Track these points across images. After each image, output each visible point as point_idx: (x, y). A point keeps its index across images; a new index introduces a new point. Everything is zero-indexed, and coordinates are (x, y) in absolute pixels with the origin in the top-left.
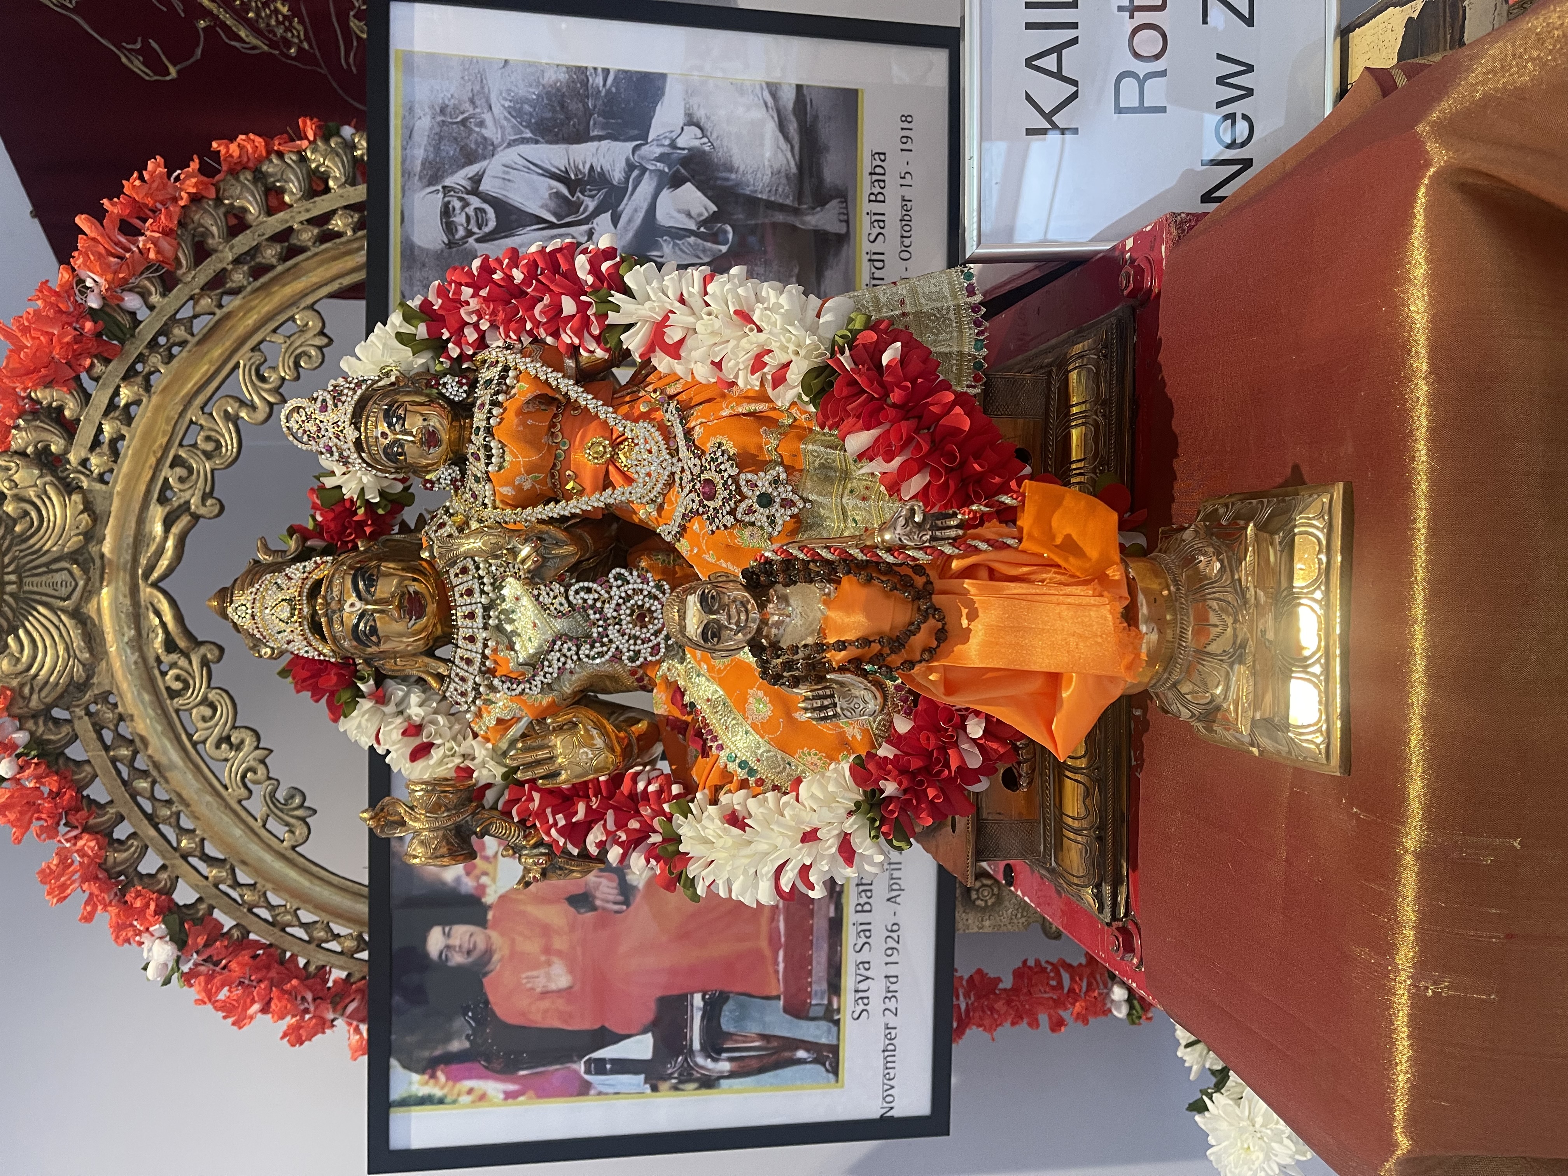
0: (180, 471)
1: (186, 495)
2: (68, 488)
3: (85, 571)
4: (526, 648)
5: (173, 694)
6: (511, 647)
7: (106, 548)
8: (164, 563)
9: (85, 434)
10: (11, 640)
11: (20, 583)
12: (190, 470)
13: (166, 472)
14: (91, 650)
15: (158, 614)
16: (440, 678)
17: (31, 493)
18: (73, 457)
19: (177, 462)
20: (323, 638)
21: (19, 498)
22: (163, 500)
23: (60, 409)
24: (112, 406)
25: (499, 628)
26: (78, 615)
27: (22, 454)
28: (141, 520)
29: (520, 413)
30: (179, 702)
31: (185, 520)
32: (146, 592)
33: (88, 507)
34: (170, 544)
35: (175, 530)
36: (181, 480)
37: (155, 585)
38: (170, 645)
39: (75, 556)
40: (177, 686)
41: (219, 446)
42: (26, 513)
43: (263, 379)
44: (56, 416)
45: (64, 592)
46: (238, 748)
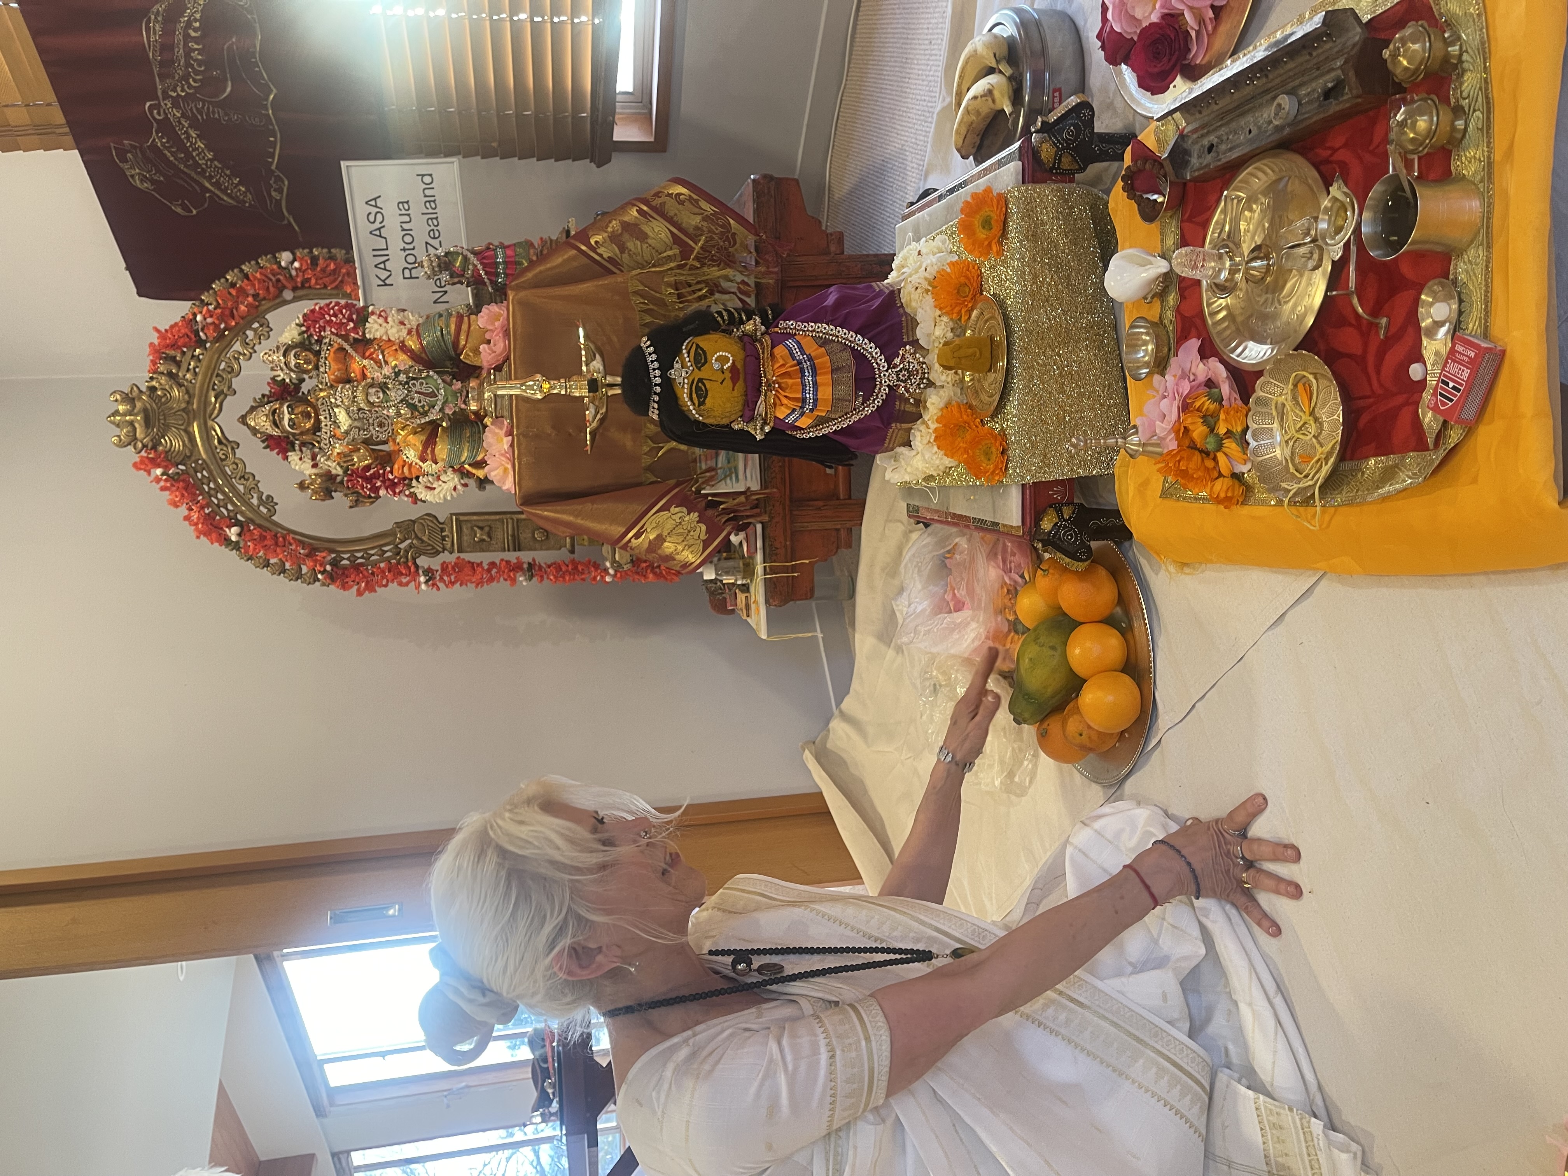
0: (219, 378)
1: (222, 388)
2: (180, 385)
3: (187, 414)
4: (344, 428)
5: (222, 460)
6: (339, 427)
7: (195, 406)
8: (216, 412)
9: (184, 366)
10: (163, 440)
11: (165, 419)
12: (223, 378)
13: (214, 378)
14: (192, 445)
15: (215, 431)
16: (318, 442)
17: (167, 387)
18: (180, 374)
19: (218, 375)
20: (278, 427)
21: (162, 389)
22: (214, 389)
23: (175, 357)
24: (193, 356)
25: (335, 422)
26: (186, 431)
27: (163, 373)
28: (207, 396)
29: (334, 353)
30: (224, 463)
31: (222, 397)
32: (210, 423)
33: (187, 392)
34: (217, 405)
35: (219, 400)
36: (220, 382)
37: (213, 420)
38: (220, 442)
39: (184, 410)
40: (223, 457)
41: (233, 369)
42: (165, 395)
43: (247, 344)
44: (173, 359)
45: (180, 422)
46: (248, 480)
